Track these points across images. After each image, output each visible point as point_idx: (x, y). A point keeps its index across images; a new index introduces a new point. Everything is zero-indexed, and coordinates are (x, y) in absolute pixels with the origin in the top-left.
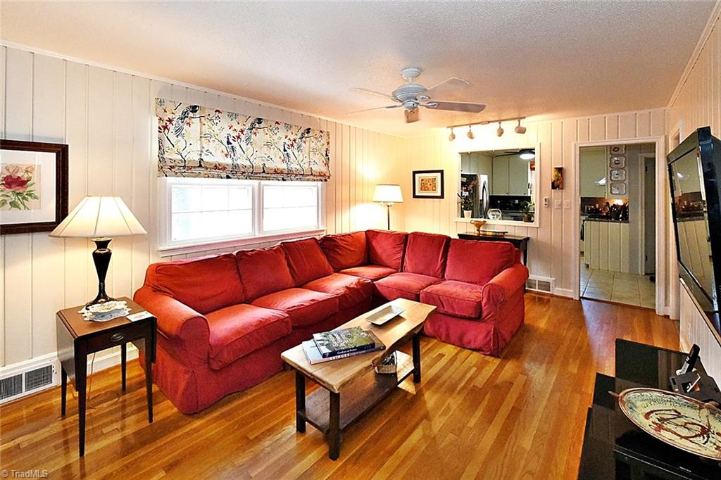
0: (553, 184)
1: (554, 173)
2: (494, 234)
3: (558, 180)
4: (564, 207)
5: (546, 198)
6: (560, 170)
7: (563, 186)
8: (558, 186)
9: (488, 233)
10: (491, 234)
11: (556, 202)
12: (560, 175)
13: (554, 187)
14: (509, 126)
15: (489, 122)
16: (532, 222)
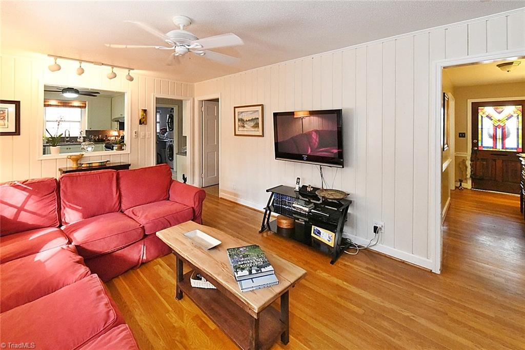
0: (140, 121)
1: (141, 113)
2: (100, 164)
3: (143, 118)
4: (147, 137)
5: (136, 131)
6: (145, 111)
7: (146, 122)
8: (143, 123)
9: (94, 165)
10: (97, 164)
11: (141, 134)
12: (145, 114)
13: (141, 123)
14: (122, 73)
15: (103, 64)
16: (123, 150)
